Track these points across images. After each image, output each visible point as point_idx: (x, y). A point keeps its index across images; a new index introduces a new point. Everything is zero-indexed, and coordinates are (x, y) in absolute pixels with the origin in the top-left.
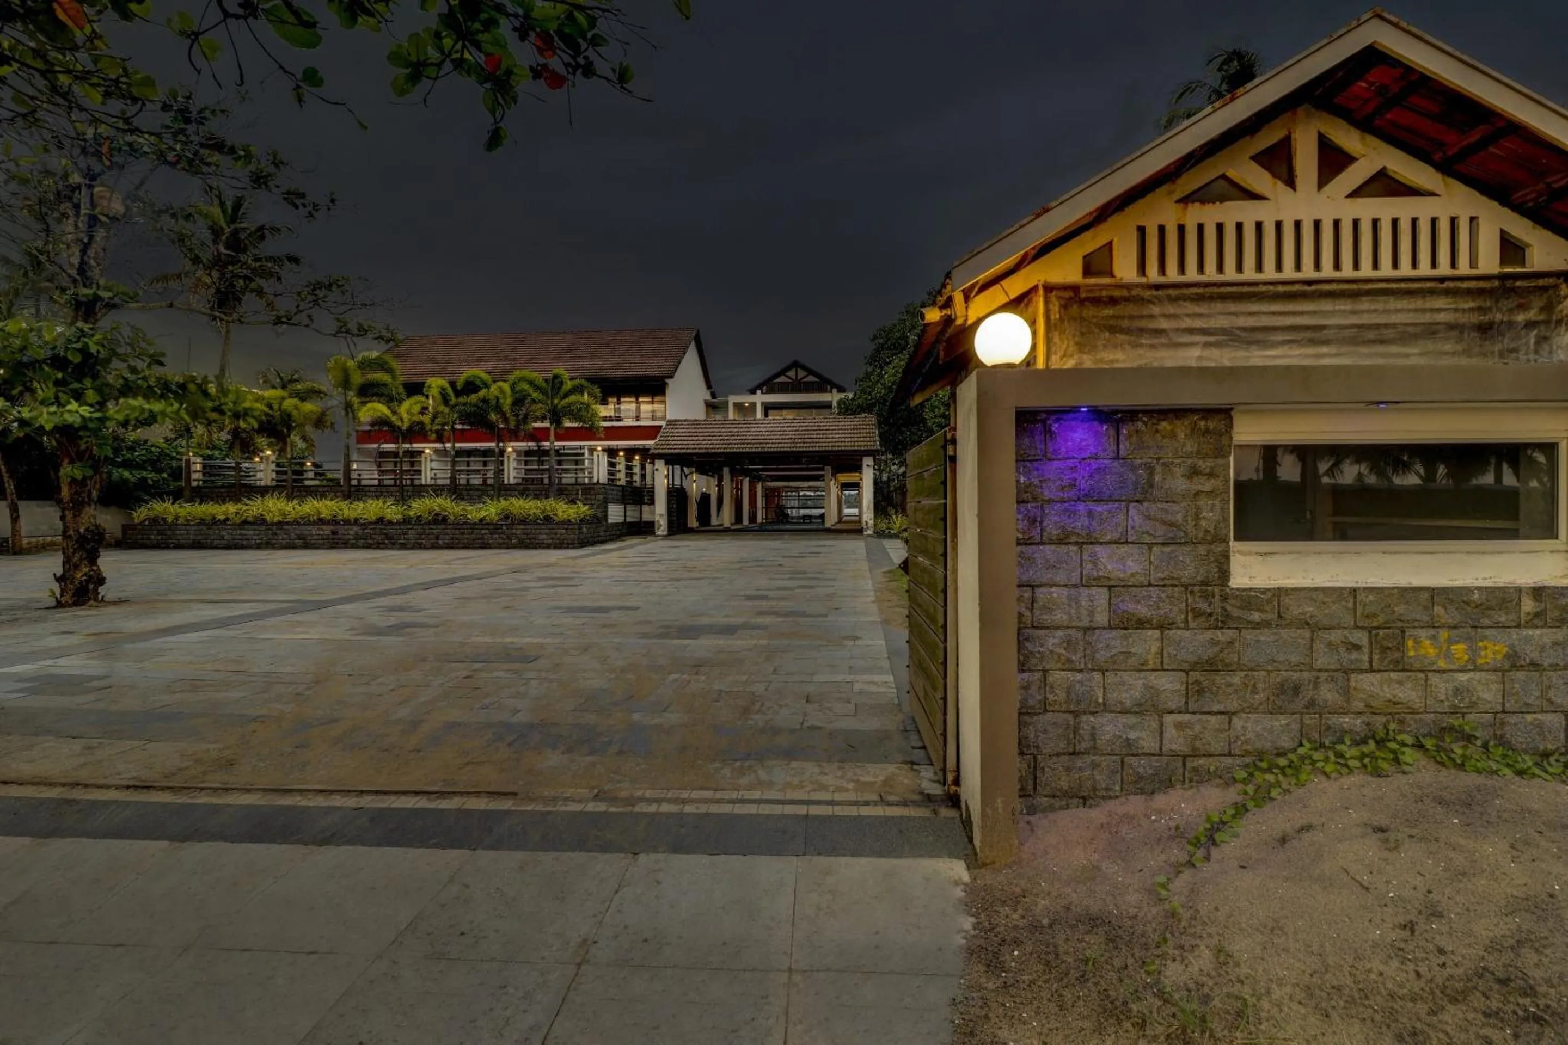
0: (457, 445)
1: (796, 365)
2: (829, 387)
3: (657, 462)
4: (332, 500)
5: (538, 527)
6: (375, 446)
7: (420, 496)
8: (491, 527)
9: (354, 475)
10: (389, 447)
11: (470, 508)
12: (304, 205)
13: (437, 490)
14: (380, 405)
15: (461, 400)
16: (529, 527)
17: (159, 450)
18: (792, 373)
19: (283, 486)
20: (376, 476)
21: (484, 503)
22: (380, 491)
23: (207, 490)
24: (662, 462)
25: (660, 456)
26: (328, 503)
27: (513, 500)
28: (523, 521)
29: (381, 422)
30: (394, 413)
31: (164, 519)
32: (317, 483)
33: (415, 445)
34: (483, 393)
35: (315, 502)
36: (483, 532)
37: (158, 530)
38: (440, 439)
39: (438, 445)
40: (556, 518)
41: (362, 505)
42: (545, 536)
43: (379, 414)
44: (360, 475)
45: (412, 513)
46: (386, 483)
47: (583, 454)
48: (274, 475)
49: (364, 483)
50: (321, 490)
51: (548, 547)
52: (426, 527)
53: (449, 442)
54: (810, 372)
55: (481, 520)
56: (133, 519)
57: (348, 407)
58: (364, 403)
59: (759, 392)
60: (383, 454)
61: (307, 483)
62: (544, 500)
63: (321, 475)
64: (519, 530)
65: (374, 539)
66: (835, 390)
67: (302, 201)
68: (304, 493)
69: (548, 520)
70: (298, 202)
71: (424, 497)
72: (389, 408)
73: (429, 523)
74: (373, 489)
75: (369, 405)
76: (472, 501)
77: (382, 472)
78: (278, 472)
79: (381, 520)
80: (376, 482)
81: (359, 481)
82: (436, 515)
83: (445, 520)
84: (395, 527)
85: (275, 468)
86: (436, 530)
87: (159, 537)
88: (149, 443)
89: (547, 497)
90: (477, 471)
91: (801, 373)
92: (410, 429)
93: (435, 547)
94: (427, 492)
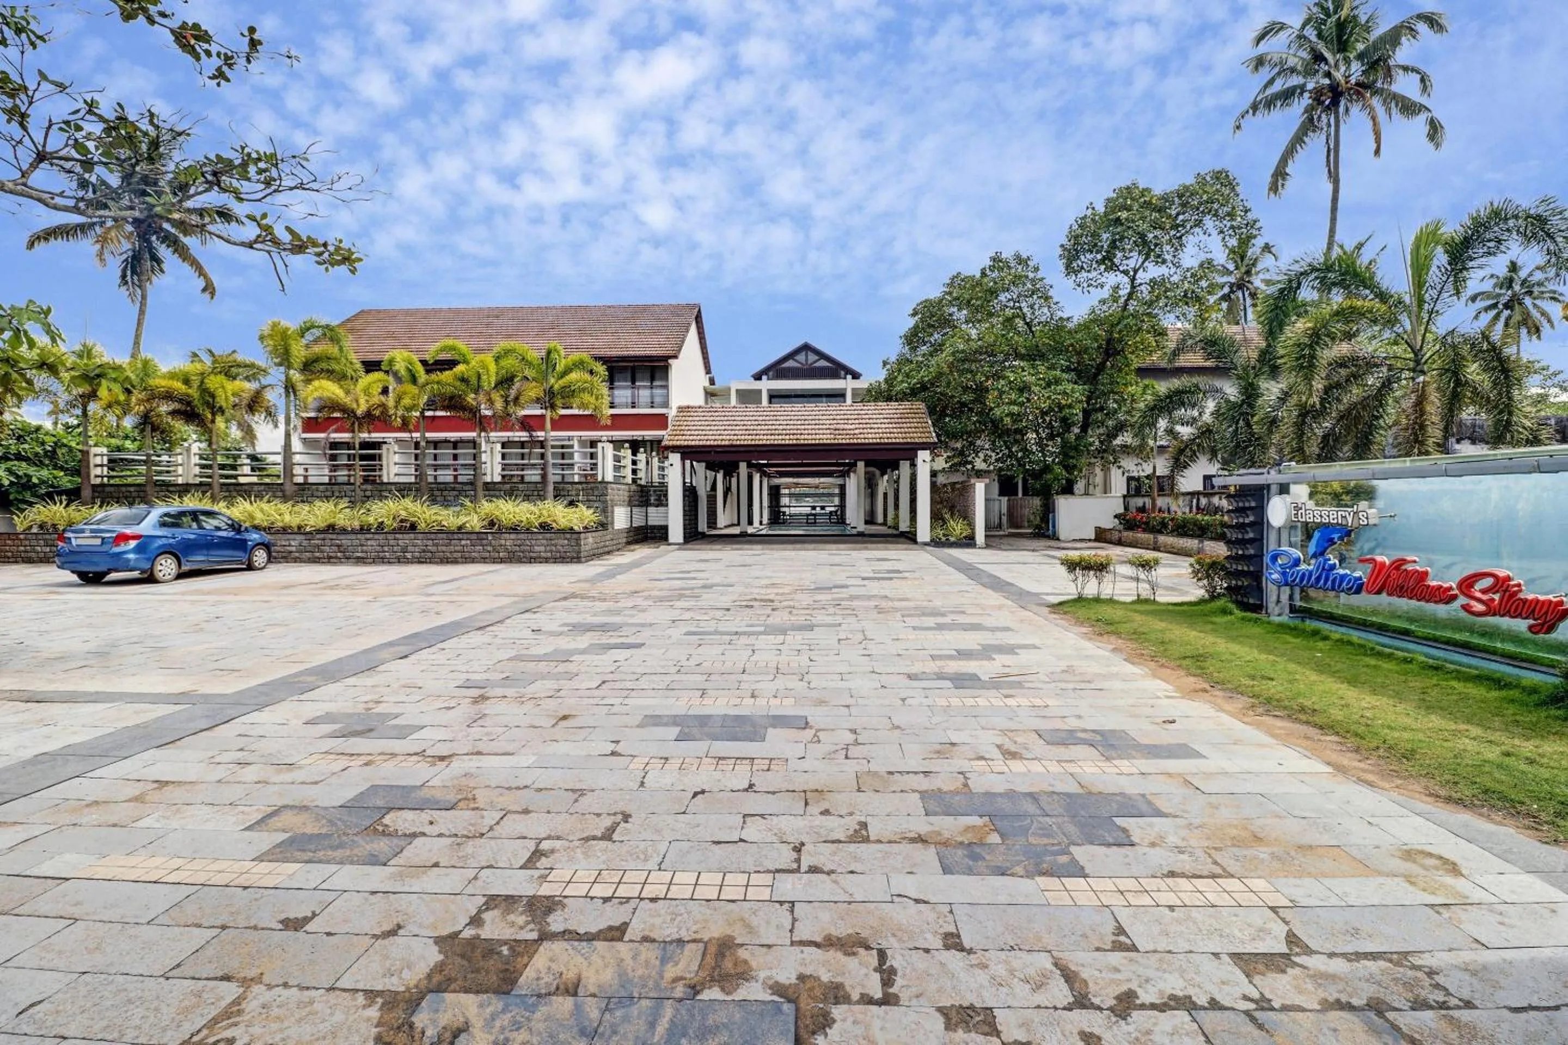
0: (427, 435)
1: (806, 348)
2: (843, 373)
3: (671, 456)
4: (269, 502)
5: (534, 537)
6: (322, 435)
7: (381, 498)
8: (474, 537)
9: (298, 470)
10: (345, 436)
11: (445, 512)
12: (208, 53)
13: (403, 490)
14: (330, 383)
15: (433, 377)
16: (522, 536)
17: (54, 439)
18: (801, 357)
19: (209, 485)
20: (326, 472)
21: (462, 505)
22: (331, 490)
23: (112, 489)
24: (679, 455)
25: (674, 449)
26: (265, 506)
27: (501, 503)
28: (514, 529)
29: (329, 406)
30: (348, 392)
31: (54, 526)
32: (255, 480)
33: (373, 435)
34: (460, 368)
35: (247, 505)
36: (463, 542)
37: (45, 540)
38: (405, 427)
39: (404, 435)
40: (554, 525)
41: (306, 507)
42: (542, 548)
43: (329, 395)
44: (306, 470)
45: (371, 520)
46: (340, 480)
47: (572, 447)
48: (197, 470)
49: (311, 480)
50: (256, 488)
51: (547, 560)
52: (390, 537)
53: (417, 430)
54: (823, 356)
55: (460, 528)
56: (15, 525)
57: (290, 388)
58: (308, 381)
59: (764, 377)
60: (334, 445)
61: (242, 480)
62: (539, 503)
63: (260, 469)
64: (508, 541)
65: (322, 552)
66: (849, 377)
67: (206, 46)
68: (234, 494)
69: (545, 527)
70: (200, 47)
71: (386, 497)
72: (341, 387)
73: (394, 531)
74: (321, 487)
75: (316, 383)
76: (446, 504)
77: (334, 468)
78: (203, 467)
79: (331, 528)
80: (326, 480)
81: (306, 477)
82: (402, 521)
83: (413, 527)
84: (349, 537)
85: (198, 461)
86: (405, 539)
87: (48, 549)
88: (43, 431)
89: (542, 498)
90: (446, 467)
91: (812, 357)
92: (369, 414)
93: (400, 561)
94: (390, 492)
